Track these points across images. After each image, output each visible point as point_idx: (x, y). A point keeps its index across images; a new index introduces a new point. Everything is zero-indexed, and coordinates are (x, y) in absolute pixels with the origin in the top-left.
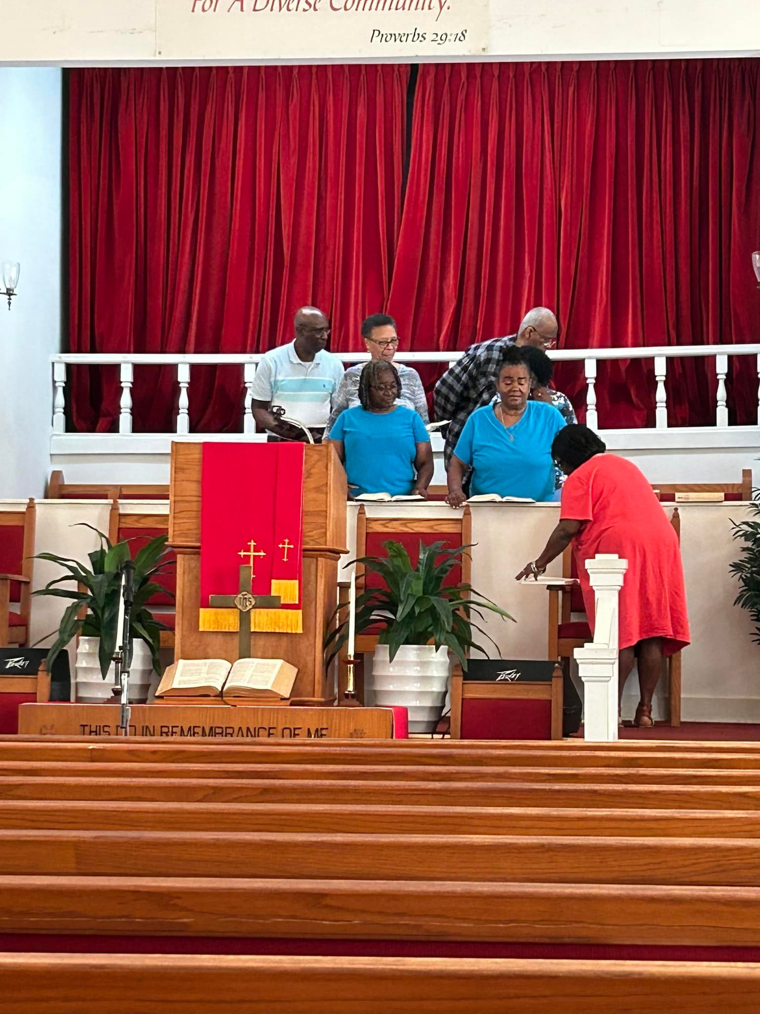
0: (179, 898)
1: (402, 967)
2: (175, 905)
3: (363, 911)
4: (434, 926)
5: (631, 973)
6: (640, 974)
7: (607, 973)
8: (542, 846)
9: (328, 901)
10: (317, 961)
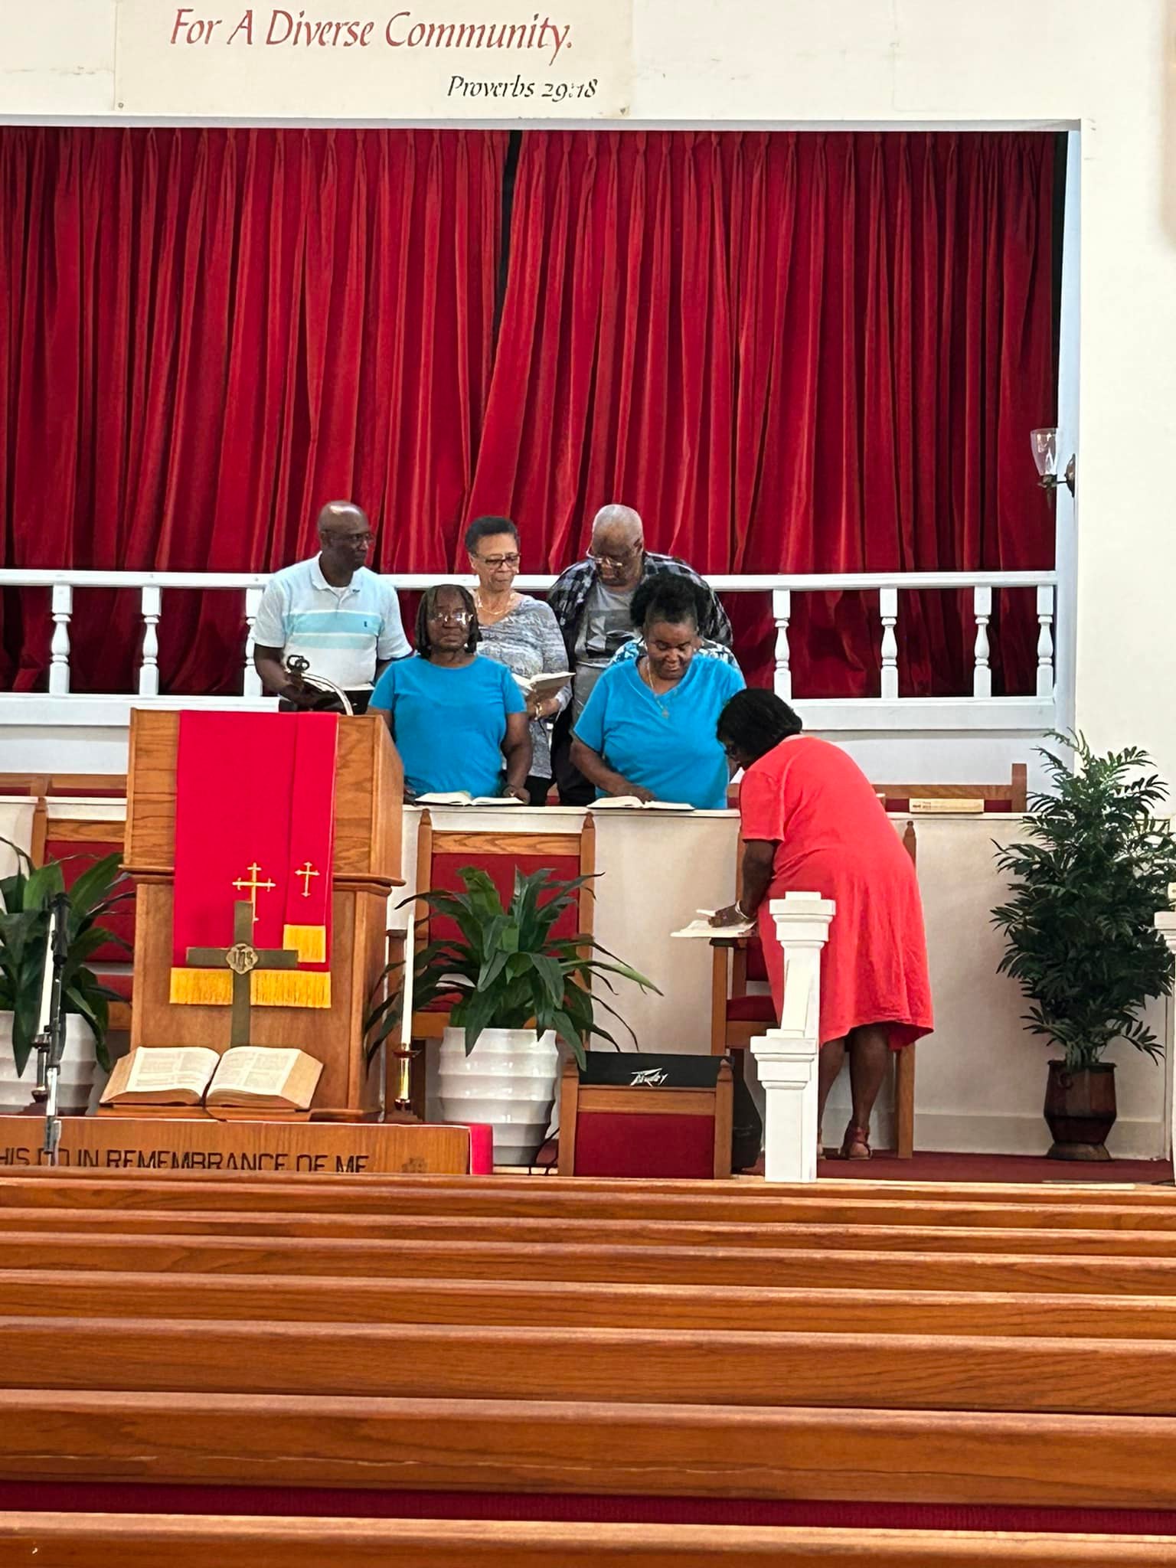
0: (133, 1423)
1: (481, 1536)
2: (129, 1435)
3: (421, 1447)
4: (531, 1470)
5: (838, 1547)
6: (849, 1548)
7: (799, 1546)
8: (698, 1346)
9: (366, 1430)
10: (350, 1526)
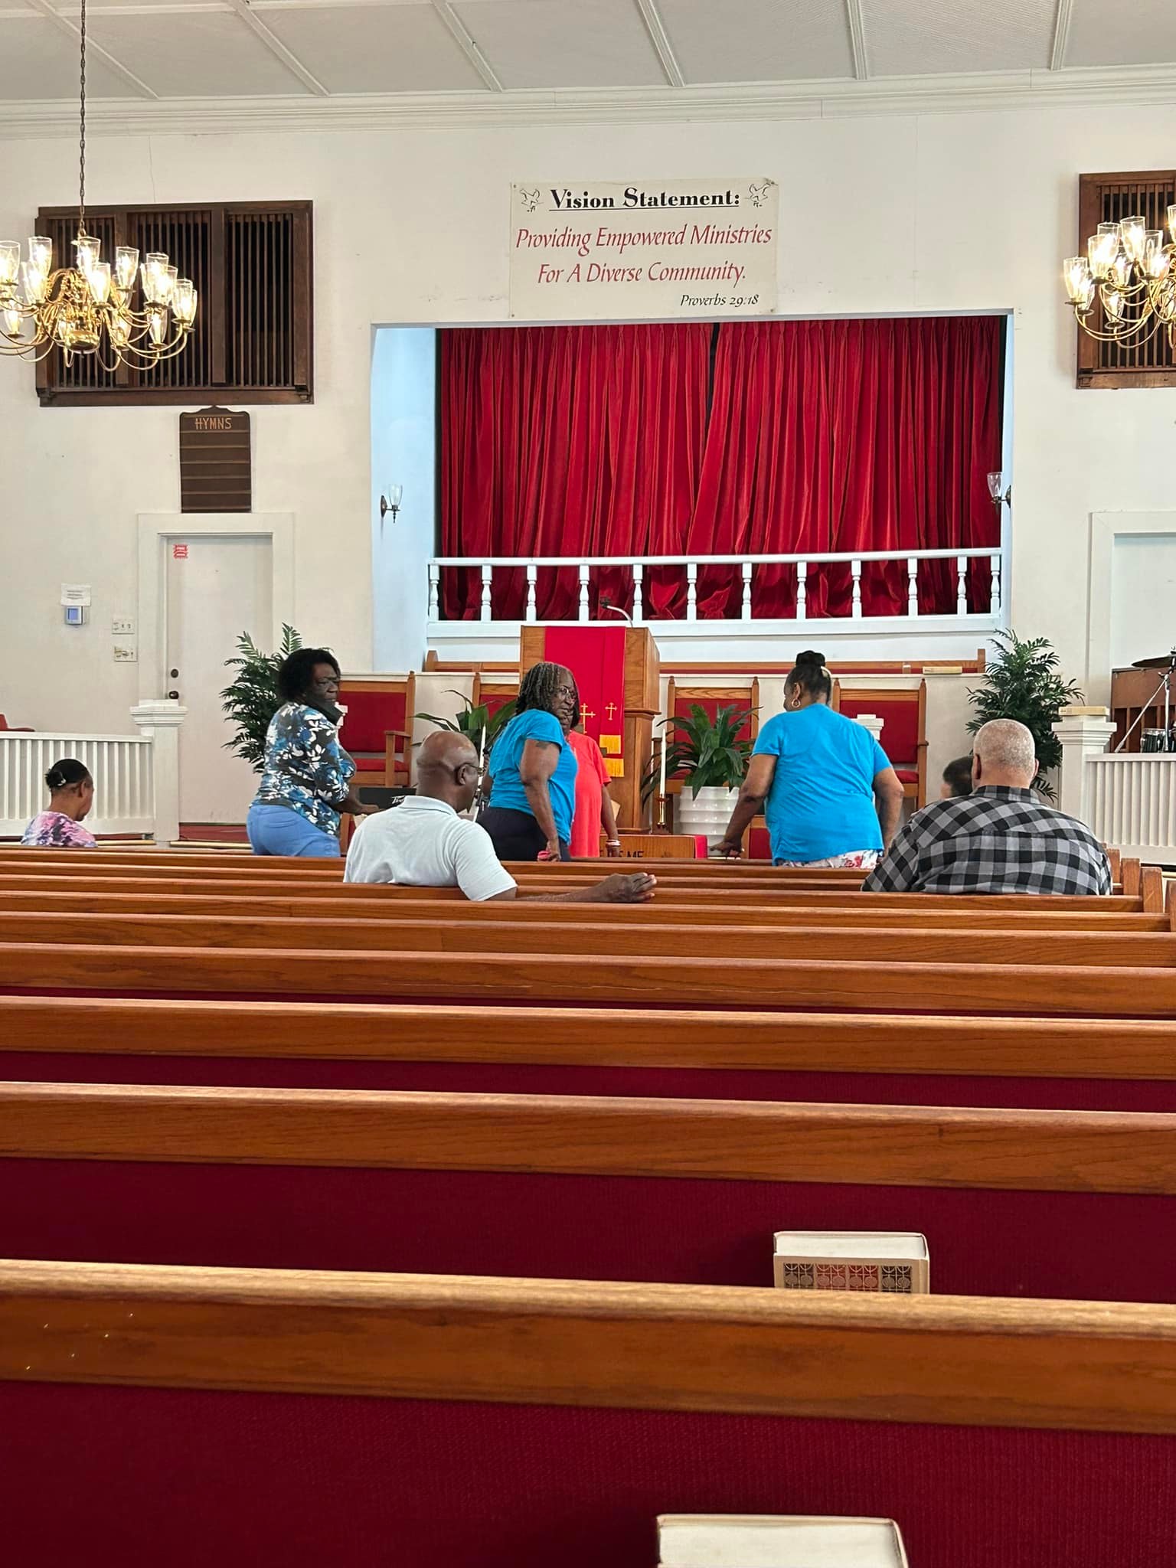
0: (519, 969)
1: (690, 1018)
2: (518, 975)
3: (664, 981)
4: (720, 992)
5: (873, 1024)
6: (879, 1024)
7: (853, 1023)
8: (807, 935)
9: (635, 973)
10: (625, 1013)
